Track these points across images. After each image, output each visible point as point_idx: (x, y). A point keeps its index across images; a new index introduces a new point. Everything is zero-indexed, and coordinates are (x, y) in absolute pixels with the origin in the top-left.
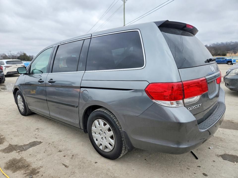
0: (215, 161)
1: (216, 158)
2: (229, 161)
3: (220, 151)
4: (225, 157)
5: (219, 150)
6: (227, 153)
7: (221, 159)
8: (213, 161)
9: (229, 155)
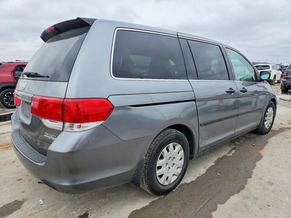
0: (23, 193)
1: (25, 196)
2: (10, 204)
3: (29, 207)
4: (17, 205)
5: (31, 208)
6: (19, 210)
7: (20, 199)
8: (24, 192)
9: (15, 210)
